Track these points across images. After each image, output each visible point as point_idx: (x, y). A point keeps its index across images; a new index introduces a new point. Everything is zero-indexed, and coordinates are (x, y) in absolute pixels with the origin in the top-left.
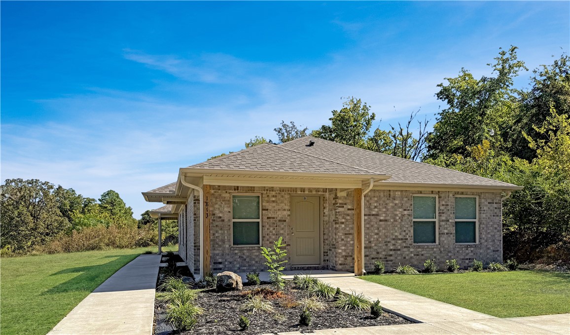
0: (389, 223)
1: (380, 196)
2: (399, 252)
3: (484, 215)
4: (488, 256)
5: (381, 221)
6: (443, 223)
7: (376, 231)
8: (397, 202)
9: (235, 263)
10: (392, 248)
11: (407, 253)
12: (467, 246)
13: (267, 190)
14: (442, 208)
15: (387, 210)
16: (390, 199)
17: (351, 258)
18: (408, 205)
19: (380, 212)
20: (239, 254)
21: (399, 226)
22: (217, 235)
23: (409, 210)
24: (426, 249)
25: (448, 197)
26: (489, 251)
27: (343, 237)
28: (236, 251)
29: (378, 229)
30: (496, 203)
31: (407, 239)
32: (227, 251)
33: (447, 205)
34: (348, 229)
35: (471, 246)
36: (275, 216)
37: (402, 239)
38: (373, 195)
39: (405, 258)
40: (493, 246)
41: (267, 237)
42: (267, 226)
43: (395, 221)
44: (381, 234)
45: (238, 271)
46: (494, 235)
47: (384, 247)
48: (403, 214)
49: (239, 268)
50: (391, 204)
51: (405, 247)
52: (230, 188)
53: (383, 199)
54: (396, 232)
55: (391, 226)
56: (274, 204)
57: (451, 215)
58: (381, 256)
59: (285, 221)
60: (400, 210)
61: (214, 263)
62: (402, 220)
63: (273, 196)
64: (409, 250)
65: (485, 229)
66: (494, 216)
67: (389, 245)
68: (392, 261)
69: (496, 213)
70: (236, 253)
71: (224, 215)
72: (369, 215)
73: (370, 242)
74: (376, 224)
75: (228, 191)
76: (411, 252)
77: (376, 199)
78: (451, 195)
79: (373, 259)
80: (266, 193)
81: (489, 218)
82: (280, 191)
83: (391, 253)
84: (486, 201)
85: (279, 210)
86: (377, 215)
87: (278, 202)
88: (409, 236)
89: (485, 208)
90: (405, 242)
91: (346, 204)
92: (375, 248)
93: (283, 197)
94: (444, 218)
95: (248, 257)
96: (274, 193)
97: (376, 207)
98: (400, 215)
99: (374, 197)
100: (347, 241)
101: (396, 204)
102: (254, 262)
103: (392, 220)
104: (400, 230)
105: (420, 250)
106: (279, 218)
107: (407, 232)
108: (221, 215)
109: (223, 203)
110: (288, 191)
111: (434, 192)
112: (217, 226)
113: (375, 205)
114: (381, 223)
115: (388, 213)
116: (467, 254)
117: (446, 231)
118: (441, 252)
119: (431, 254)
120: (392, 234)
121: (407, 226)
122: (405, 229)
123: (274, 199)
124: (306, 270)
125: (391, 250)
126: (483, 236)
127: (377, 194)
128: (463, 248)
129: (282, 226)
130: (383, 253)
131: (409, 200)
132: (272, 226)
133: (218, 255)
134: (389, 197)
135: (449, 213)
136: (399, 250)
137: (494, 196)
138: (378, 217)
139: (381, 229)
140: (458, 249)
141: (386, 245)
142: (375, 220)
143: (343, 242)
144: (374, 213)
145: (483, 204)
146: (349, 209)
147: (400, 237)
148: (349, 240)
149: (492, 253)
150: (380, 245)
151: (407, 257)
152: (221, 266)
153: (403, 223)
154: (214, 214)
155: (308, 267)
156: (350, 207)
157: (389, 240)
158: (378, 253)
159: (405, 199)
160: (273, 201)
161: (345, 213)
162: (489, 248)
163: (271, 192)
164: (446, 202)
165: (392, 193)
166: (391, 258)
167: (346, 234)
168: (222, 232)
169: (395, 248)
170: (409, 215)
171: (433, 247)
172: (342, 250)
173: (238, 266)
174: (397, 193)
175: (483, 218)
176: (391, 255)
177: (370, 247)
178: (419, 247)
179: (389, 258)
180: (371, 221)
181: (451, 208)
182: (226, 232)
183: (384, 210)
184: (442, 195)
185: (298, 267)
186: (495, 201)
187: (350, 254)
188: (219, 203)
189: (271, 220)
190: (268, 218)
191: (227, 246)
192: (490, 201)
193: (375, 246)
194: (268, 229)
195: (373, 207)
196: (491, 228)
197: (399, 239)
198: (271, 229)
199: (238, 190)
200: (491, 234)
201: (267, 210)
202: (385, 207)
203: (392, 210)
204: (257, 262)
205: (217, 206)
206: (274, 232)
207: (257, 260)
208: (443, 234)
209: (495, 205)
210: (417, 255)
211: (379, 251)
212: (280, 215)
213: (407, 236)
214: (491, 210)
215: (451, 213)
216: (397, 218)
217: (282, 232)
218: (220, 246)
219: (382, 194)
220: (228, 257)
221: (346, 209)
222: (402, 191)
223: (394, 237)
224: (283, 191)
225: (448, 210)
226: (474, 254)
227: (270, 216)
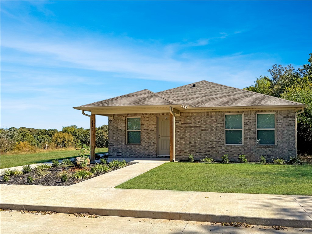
0: (207, 132)
1: (201, 116)
2: (214, 149)
3: (280, 126)
4: (284, 154)
5: (202, 130)
6: (247, 131)
7: (199, 136)
8: (213, 119)
9: (127, 153)
10: (209, 146)
11: (220, 150)
12: (266, 146)
13: (144, 115)
14: (246, 121)
15: (207, 124)
16: (208, 117)
17: (183, 152)
18: (221, 120)
19: (202, 125)
20: (129, 148)
21: (214, 133)
22: (119, 138)
23: (221, 123)
24: (234, 148)
25: (251, 114)
26: (284, 150)
27: (178, 140)
28: (128, 147)
29: (200, 135)
30: (290, 117)
31: (220, 141)
32: (123, 147)
33: (250, 120)
34: (181, 135)
35: (269, 147)
36: (148, 128)
37: (216, 141)
38: (197, 115)
39: (218, 153)
40: (287, 147)
41: (144, 139)
42: (144, 134)
43: (212, 130)
44: (202, 138)
45: (129, 157)
46: (289, 140)
47: (204, 146)
48: (217, 126)
49: (129, 156)
50: (209, 120)
51: (218, 146)
52: (125, 114)
53: (204, 117)
54: (212, 137)
55: (209, 133)
56: (147, 122)
57: (253, 126)
58: (202, 151)
59: (153, 131)
60: (215, 123)
61: (118, 152)
62: (216, 130)
63: (147, 118)
64: (221, 148)
65: (281, 135)
66: (288, 126)
67: (208, 144)
68: (209, 154)
69: (290, 124)
70: (128, 148)
71: (122, 128)
72: (195, 127)
73: (195, 143)
74: (199, 132)
75: (124, 116)
76: (223, 150)
77: (199, 117)
78: (252, 113)
79: (197, 153)
80: (143, 116)
81: (284, 128)
82: (151, 115)
83: (209, 149)
84: (282, 116)
85: (150, 125)
86: (200, 127)
87: (150, 120)
88: (222, 140)
89: (281, 121)
90: (219, 143)
91: (180, 121)
92: (199, 146)
93: (152, 118)
94: (247, 128)
95: (134, 149)
96: (147, 116)
97: (199, 122)
98: (215, 127)
99: (198, 116)
100: (181, 142)
101: (212, 120)
102: (137, 153)
103: (210, 130)
104: (215, 136)
105: (229, 148)
106: (150, 129)
107: (220, 137)
108: (121, 128)
109: (122, 122)
110: (155, 114)
111: (239, 112)
112: (119, 134)
113: (199, 121)
114: (202, 132)
115: (207, 125)
116: (266, 152)
117: (248, 137)
118: (245, 150)
119: (238, 151)
120: (210, 138)
121: (220, 133)
122: (218, 135)
123: (147, 119)
124: (164, 158)
125: (209, 148)
126: (279, 140)
127: (200, 114)
128: (262, 148)
129: (152, 134)
130: (204, 150)
131: (221, 117)
132: (146, 134)
133: (119, 148)
134: (208, 116)
135: (251, 125)
136: (215, 148)
137: (288, 112)
138: (200, 128)
139: (202, 135)
140: (258, 149)
141: (206, 145)
142: (198, 130)
143: (179, 143)
144: (198, 125)
145: (279, 118)
146: (182, 124)
147: (215, 140)
148: (182, 141)
149: (287, 152)
150: (202, 145)
151: (220, 153)
152: (120, 154)
153: (217, 132)
154: (117, 128)
155: (165, 156)
156: (183, 123)
157: (207, 142)
158: (200, 149)
159: (219, 117)
160: (147, 120)
161: (180, 126)
162: (284, 148)
163: (146, 115)
164: (249, 118)
165: (209, 114)
166: (209, 153)
167: (180, 138)
168: (121, 137)
169: (212, 147)
170: (221, 127)
171: (238, 147)
172: (178, 147)
173: (129, 154)
174: (213, 113)
175: (280, 128)
176: (209, 151)
177: (195, 146)
178: (228, 146)
179: (208, 153)
180: (196, 131)
181: (253, 121)
182: (123, 136)
183: (204, 124)
184: (246, 113)
185: (160, 156)
186: (289, 116)
187: (183, 149)
188: (120, 122)
189: (146, 130)
190: (144, 129)
191: (124, 144)
192: (285, 116)
193: (198, 145)
194: (144, 135)
195: (197, 122)
196: (286, 134)
197: (215, 141)
198: (146, 135)
199: (129, 115)
200: (286, 138)
201: (144, 125)
202: (205, 122)
203: (210, 124)
204: (138, 153)
205: (119, 124)
206: (147, 137)
207: (138, 151)
208: (246, 138)
209: (290, 119)
210: (227, 151)
211: (201, 148)
212: (150, 128)
213: (220, 140)
214: (286, 122)
215: (253, 125)
216: (213, 128)
217: (151, 137)
218: (120, 144)
219: (203, 114)
220: (124, 149)
221: (181, 124)
222: (216, 112)
223: (211, 140)
224: (152, 115)
225: (251, 123)
226: (272, 152)
227: (145, 128)
